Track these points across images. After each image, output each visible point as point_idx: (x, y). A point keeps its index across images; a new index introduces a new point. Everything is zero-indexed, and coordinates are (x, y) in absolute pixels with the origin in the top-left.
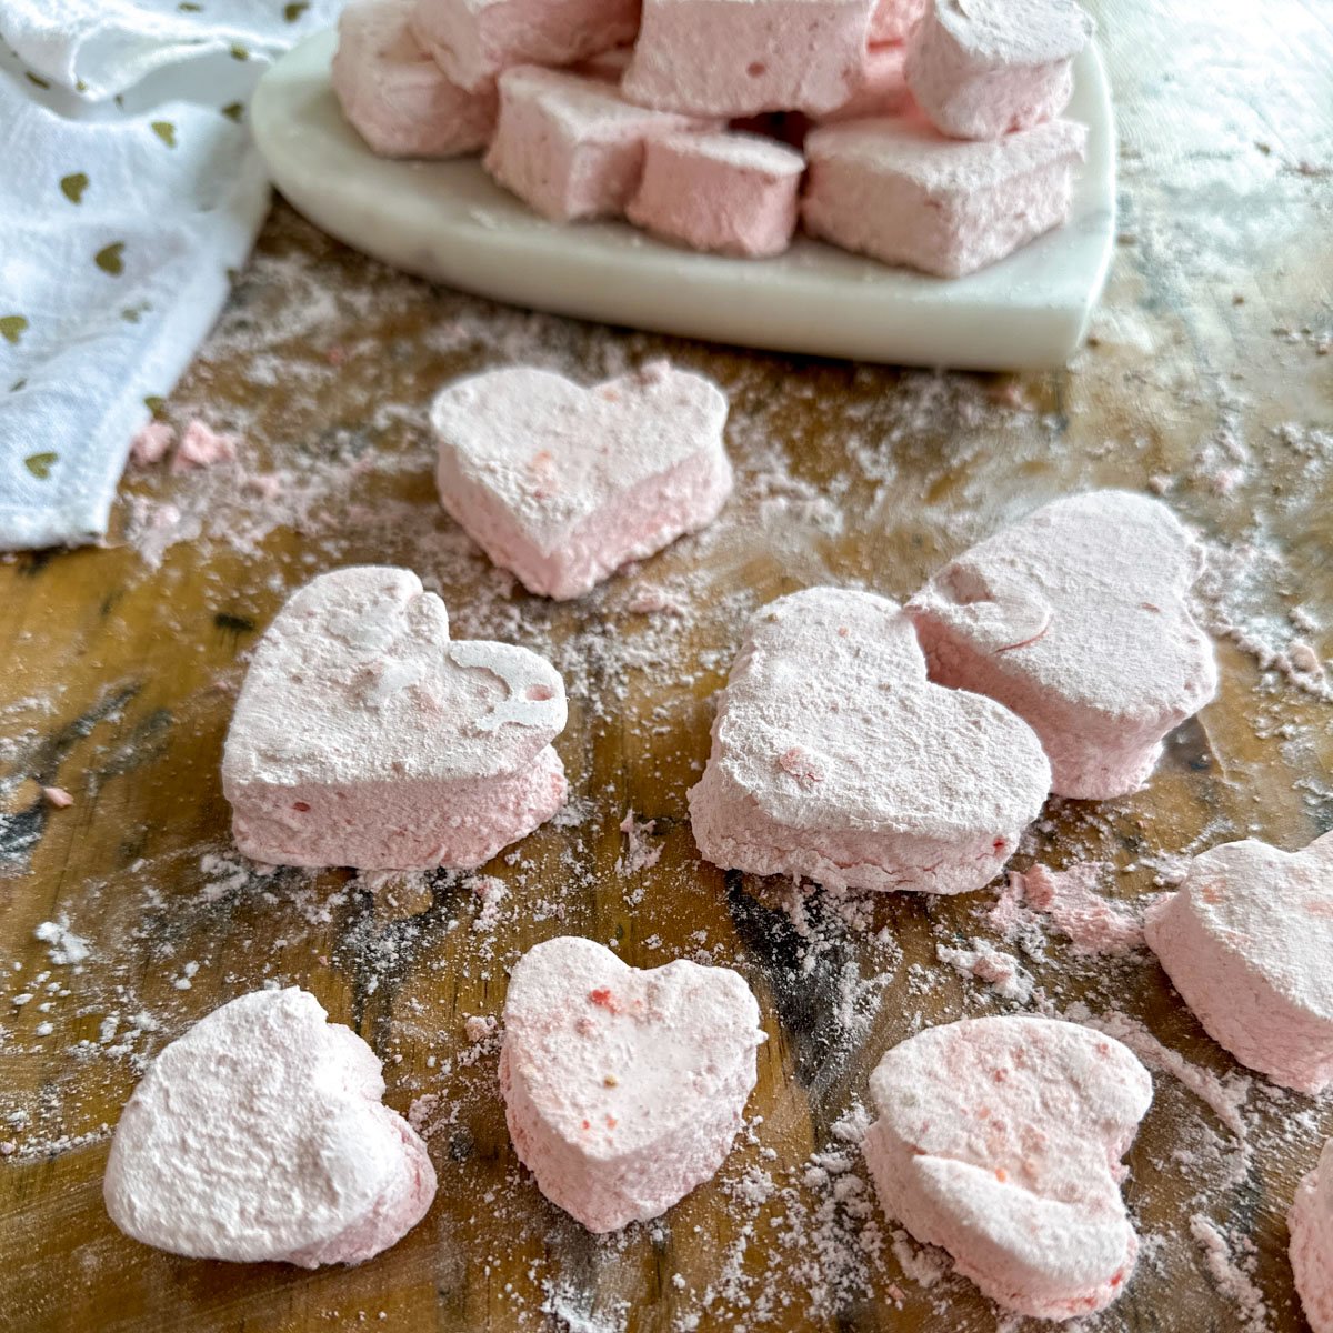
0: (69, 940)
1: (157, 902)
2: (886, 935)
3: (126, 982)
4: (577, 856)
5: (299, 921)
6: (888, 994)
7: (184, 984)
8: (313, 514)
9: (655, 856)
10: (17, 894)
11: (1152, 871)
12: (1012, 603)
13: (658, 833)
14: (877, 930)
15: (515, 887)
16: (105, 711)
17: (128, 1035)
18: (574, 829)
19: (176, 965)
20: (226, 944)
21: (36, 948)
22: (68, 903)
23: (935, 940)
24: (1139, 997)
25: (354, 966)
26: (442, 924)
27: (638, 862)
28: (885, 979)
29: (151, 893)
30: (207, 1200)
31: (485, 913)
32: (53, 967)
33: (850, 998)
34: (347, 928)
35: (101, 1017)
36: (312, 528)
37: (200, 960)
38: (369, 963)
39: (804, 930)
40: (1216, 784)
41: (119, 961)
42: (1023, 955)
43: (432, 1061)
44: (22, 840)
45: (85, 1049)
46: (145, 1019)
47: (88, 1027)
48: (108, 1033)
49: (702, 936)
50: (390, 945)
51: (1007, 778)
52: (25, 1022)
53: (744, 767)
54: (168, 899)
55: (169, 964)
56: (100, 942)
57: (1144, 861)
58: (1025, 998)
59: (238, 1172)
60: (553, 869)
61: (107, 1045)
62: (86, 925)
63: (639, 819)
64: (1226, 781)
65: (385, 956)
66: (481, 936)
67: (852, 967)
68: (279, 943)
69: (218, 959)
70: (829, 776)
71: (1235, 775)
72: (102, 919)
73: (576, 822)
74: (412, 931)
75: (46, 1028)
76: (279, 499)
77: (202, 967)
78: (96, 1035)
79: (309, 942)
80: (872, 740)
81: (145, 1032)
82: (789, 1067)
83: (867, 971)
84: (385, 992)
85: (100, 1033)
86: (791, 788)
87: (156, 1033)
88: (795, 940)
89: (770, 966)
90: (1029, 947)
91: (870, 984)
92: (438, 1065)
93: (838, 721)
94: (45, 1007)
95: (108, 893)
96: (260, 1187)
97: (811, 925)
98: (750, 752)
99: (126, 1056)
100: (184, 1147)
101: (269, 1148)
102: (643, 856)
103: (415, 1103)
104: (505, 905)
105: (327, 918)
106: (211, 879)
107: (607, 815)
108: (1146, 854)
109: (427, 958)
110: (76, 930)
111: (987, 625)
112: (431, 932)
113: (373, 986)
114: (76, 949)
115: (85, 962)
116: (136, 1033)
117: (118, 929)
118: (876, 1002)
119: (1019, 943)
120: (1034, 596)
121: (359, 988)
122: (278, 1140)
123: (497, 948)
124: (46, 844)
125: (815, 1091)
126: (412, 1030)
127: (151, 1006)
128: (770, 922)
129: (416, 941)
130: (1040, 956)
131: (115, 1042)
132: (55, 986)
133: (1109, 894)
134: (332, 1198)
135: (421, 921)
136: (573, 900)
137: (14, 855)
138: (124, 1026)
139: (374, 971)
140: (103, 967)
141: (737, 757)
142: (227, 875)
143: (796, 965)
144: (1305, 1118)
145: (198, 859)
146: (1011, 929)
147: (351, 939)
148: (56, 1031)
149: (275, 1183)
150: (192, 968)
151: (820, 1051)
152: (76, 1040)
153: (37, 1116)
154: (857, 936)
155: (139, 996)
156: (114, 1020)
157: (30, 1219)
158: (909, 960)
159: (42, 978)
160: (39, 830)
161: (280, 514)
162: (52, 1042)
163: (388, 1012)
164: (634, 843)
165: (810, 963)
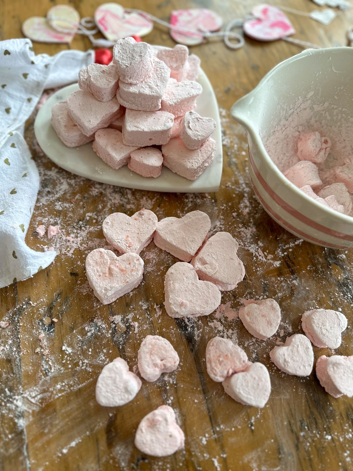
0: (68, 349)
1: (80, 338)
2: (200, 322)
3: (80, 355)
4: (148, 315)
5: (105, 337)
6: (202, 333)
7: (90, 353)
8: (81, 244)
9: (161, 312)
10: (55, 341)
11: (239, 302)
12: (211, 264)
13: (160, 307)
14: (198, 321)
15: (139, 323)
16: (57, 300)
17: (84, 365)
18: (146, 309)
19: (87, 350)
20: (95, 344)
21: (62, 352)
22: (65, 342)
23: (208, 321)
24: (239, 326)
25: (117, 344)
26: (129, 333)
27: (158, 314)
28: (201, 330)
29: (79, 337)
30: (113, 399)
31: (136, 330)
32: (67, 354)
33: (196, 335)
34: (114, 337)
35: (79, 362)
36: (82, 248)
37: (91, 348)
38: (119, 343)
39: (188, 323)
40: (247, 282)
41: (78, 351)
42: (221, 322)
43: (134, 359)
44: (52, 330)
45: (78, 368)
46: (86, 361)
47: (77, 364)
48: (81, 365)
49: (172, 327)
50: (121, 339)
51: (215, 298)
52: (66, 366)
53: (175, 307)
54: (82, 337)
55: (86, 350)
56: (73, 348)
57: (237, 300)
58: (222, 330)
59: (117, 394)
60: (144, 318)
61: (81, 367)
62: (70, 345)
63: (157, 305)
64: (249, 281)
65: (121, 341)
66: (136, 334)
67: (196, 329)
68: (103, 342)
69: (94, 347)
70: (188, 305)
71: (250, 280)
72: (72, 344)
73: (146, 308)
74: (124, 335)
75: (70, 366)
76: (73, 242)
77: (92, 349)
78: (79, 366)
79: (108, 341)
80: (193, 296)
81: (87, 363)
82: (189, 349)
83: (198, 330)
84: (123, 348)
85: (79, 365)
86: (184, 309)
87: (89, 363)
88: (186, 325)
89: (183, 331)
90: (222, 320)
91: (199, 332)
92: (135, 360)
93: (187, 293)
94: (68, 362)
95: (71, 338)
96: (120, 395)
97: (188, 322)
98: (175, 304)
99: (85, 369)
100: (107, 391)
101: (120, 389)
102: (159, 313)
103: (134, 368)
104: (139, 327)
105: (110, 336)
106: (88, 332)
107: (151, 305)
108: (238, 299)
109: (128, 340)
110: (68, 346)
111: (208, 270)
112: (128, 335)
113: (121, 347)
114: (70, 350)
115: (72, 352)
116: (85, 364)
117: (75, 345)
118: (200, 335)
119: (220, 320)
120: (214, 262)
121: (119, 348)
122: (121, 388)
123: (139, 336)
124: (56, 330)
125: (194, 352)
126: (129, 354)
127: (86, 358)
128: (181, 322)
129: (125, 337)
130: (223, 322)
131: (83, 366)
132: (68, 358)
133: (232, 307)
134: (131, 394)
135: (125, 333)
136: (149, 324)
137: (51, 334)
138: (83, 363)
139: (120, 344)
140: (75, 353)
141: (173, 305)
142: (91, 330)
143: (187, 330)
144: (264, 344)
145: (85, 328)
146: (218, 317)
147: (115, 339)
148: (72, 366)
149: (122, 394)
150: (90, 350)
151: (193, 346)
152: (76, 367)
153: (74, 382)
154: (196, 322)
155: (83, 357)
156: (81, 362)
157: (80, 400)
158: (204, 326)
159: (66, 357)
160: (54, 327)
161: (75, 246)
162: (72, 368)
163: (124, 352)
164: (157, 310)
165: (189, 329)
